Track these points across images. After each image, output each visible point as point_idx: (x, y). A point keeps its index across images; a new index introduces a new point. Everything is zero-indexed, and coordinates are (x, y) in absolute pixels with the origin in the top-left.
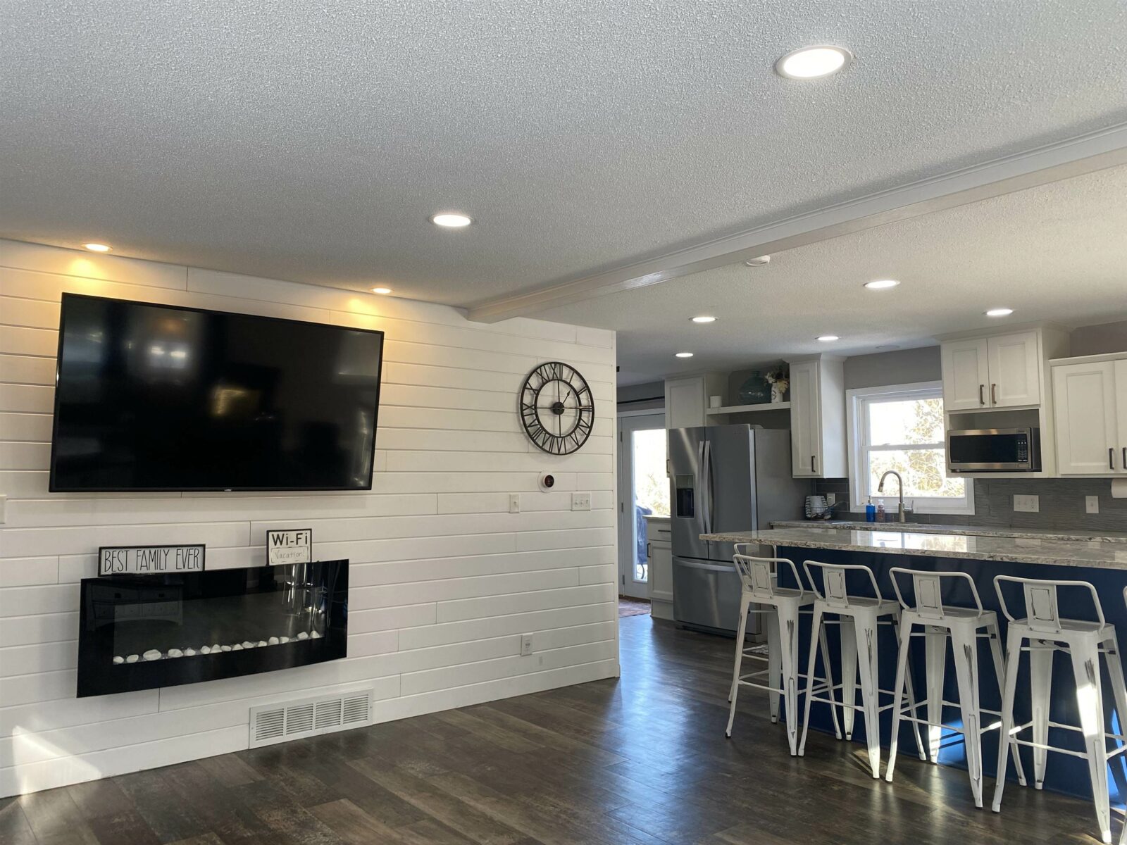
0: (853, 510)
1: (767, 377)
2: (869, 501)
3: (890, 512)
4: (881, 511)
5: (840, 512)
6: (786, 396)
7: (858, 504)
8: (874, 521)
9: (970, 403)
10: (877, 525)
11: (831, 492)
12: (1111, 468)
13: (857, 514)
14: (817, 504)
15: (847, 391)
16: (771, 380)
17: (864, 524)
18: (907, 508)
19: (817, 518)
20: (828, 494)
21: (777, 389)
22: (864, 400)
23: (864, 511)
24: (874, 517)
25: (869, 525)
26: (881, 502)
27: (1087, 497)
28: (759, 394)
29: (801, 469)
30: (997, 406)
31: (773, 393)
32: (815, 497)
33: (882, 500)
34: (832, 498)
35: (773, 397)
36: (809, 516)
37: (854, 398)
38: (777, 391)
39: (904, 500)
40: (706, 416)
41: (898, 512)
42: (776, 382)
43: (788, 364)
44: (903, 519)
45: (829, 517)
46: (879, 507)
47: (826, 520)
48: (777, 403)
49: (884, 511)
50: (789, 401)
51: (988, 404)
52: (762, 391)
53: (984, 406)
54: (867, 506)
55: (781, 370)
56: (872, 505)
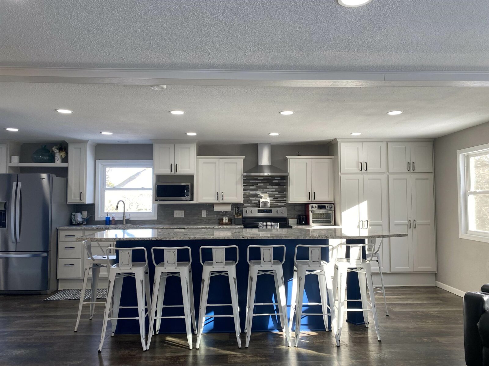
0: (97, 219)
1: (54, 149)
2: (107, 215)
3: (117, 220)
4: (114, 219)
5: (90, 220)
6: (65, 160)
7: (99, 216)
8: (109, 224)
9: (166, 171)
10: (111, 226)
11: (85, 210)
12: (217, 200)
13: (99, 221)
14: (79, 217)
15: (97, 161)
16: (56, 151)
17: (104, 226)
18: (127, 218)
19: (79, 224)
20: (83, 212)
21: (58, 156)
22: (104, 165)
23: (105, 219)
24: (109, 222)
25: (108, 226)
26: (114, 215)
27: (202, 211)
28: (46, 158)
29: (73, 199)
30: (177, 173)
31: (56, 158)
32: (78, 213)
33: (114, 214)
34: (85, 213)
35: (56, 160)
36: (74, 223)
37: (100, 164)
38: (59, 157)
39: (125, 214)
40: (8, 167)
41: (122, 219)
42: (59, 152)
43: (68, 144)
44: (125, 223)
45: (85, 223)
46: (113, 217)
47: (84, 225)
48: (58, 163)
49: (115, 219)
50: (67, 163)
51: (173, 172)
52: (48, 156)
53: (172, 173)
54: (106, 217)
55: (63, 146)
56: (109, 216)
